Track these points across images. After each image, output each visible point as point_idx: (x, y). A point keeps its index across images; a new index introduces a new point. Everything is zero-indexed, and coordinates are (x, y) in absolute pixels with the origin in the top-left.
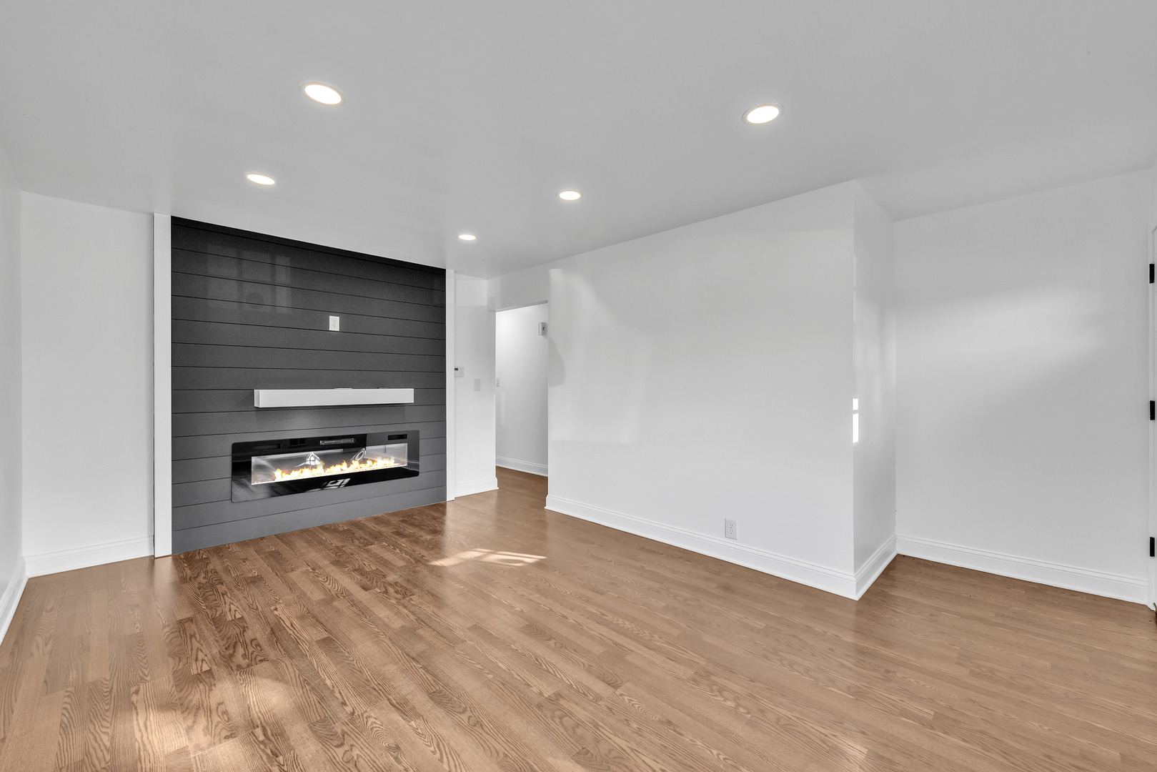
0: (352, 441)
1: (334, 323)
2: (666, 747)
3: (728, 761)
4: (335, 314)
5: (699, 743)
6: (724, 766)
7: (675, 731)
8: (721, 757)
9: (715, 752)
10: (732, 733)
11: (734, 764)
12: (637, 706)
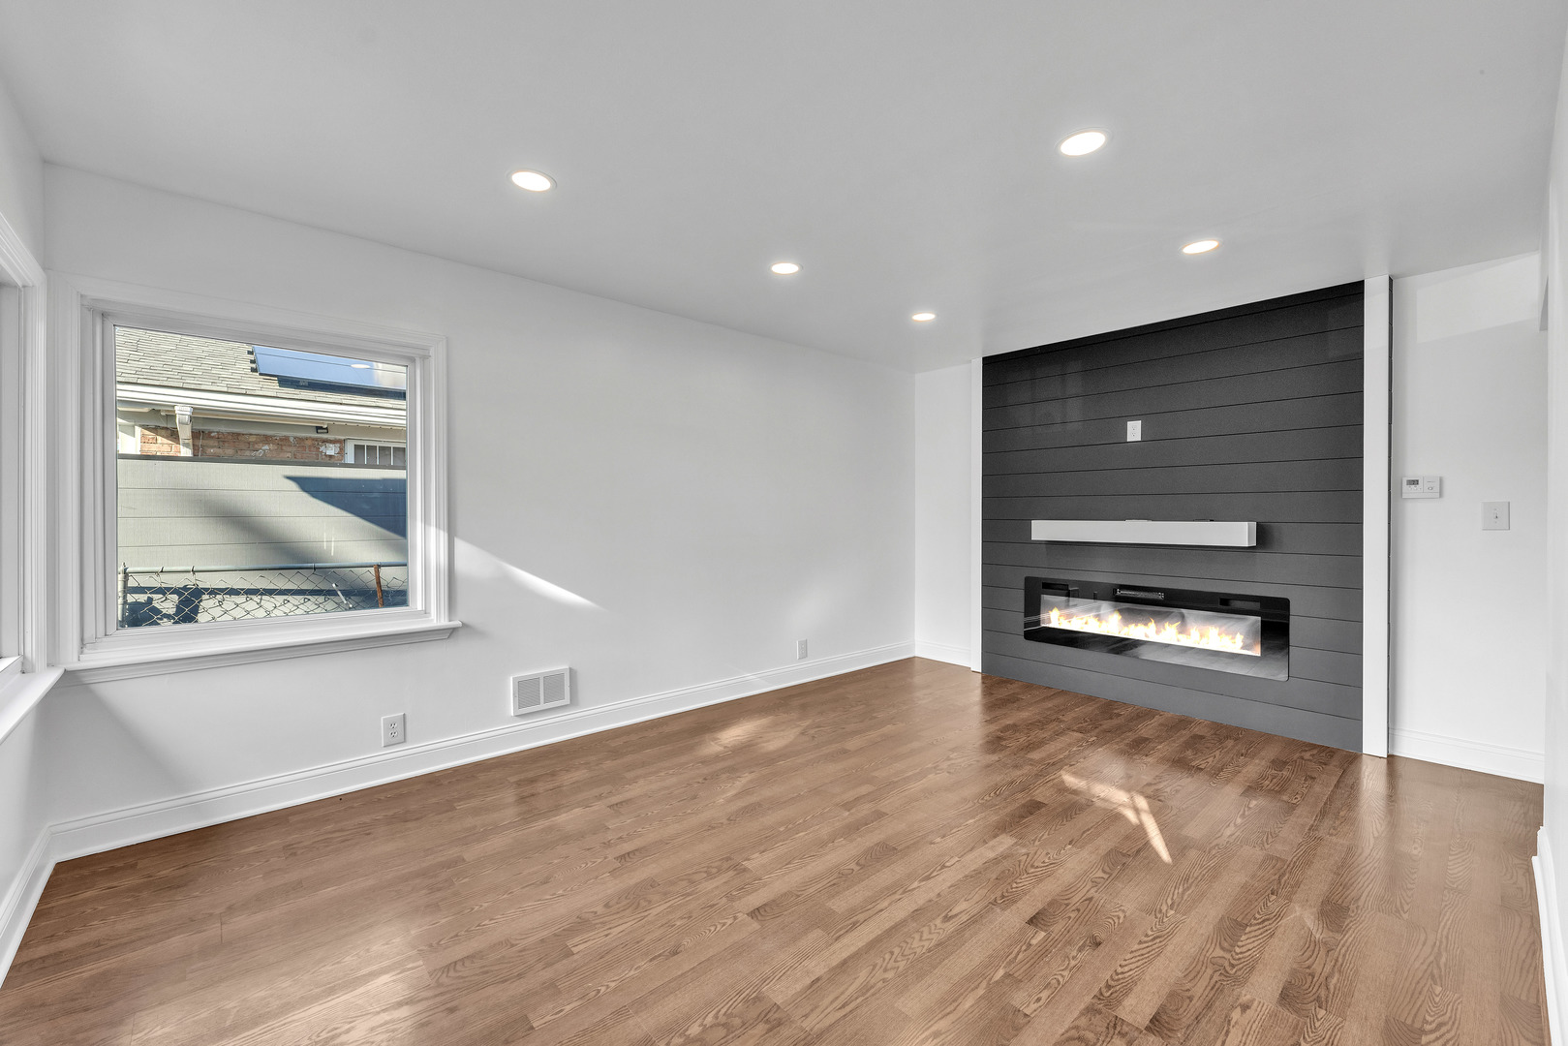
0: (1160, 596)
1: (1134, 431)
2: (638, 942)
3: (594, 993)
4: (1134, 418)
5: (632, 973)
6: (589, 987)
7: (660, 955)
8: (603, 989)
9: (613, 985)
10: (636, 1013)
11: (587, 998)
12: (713, 929)
